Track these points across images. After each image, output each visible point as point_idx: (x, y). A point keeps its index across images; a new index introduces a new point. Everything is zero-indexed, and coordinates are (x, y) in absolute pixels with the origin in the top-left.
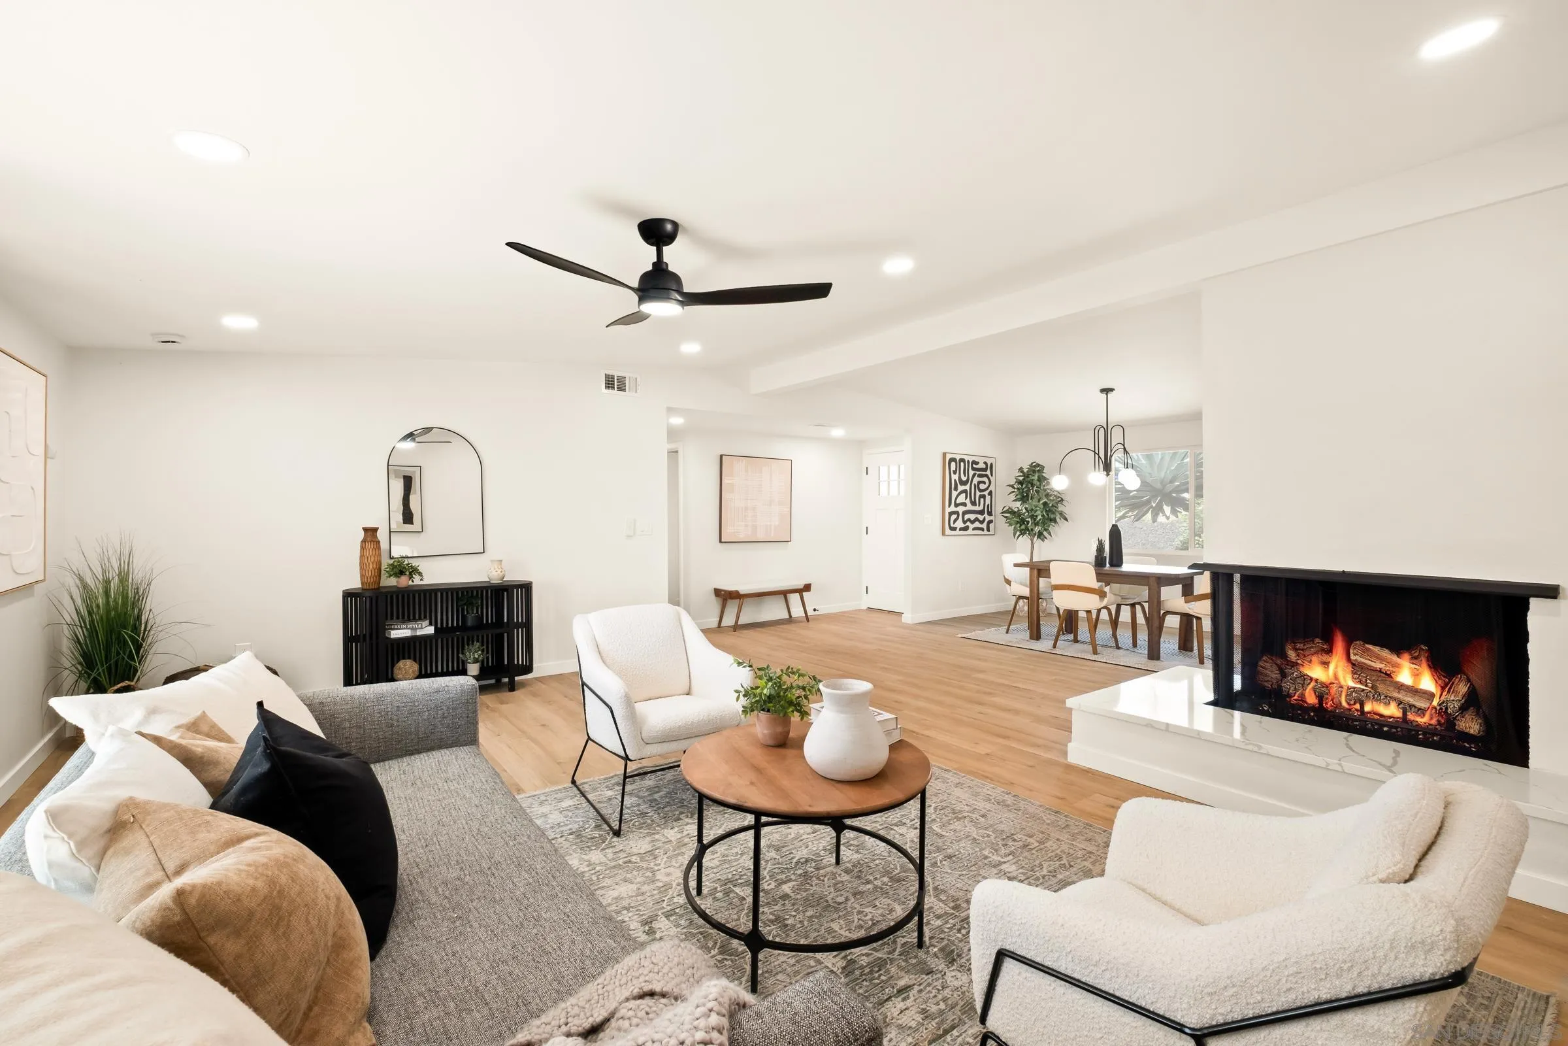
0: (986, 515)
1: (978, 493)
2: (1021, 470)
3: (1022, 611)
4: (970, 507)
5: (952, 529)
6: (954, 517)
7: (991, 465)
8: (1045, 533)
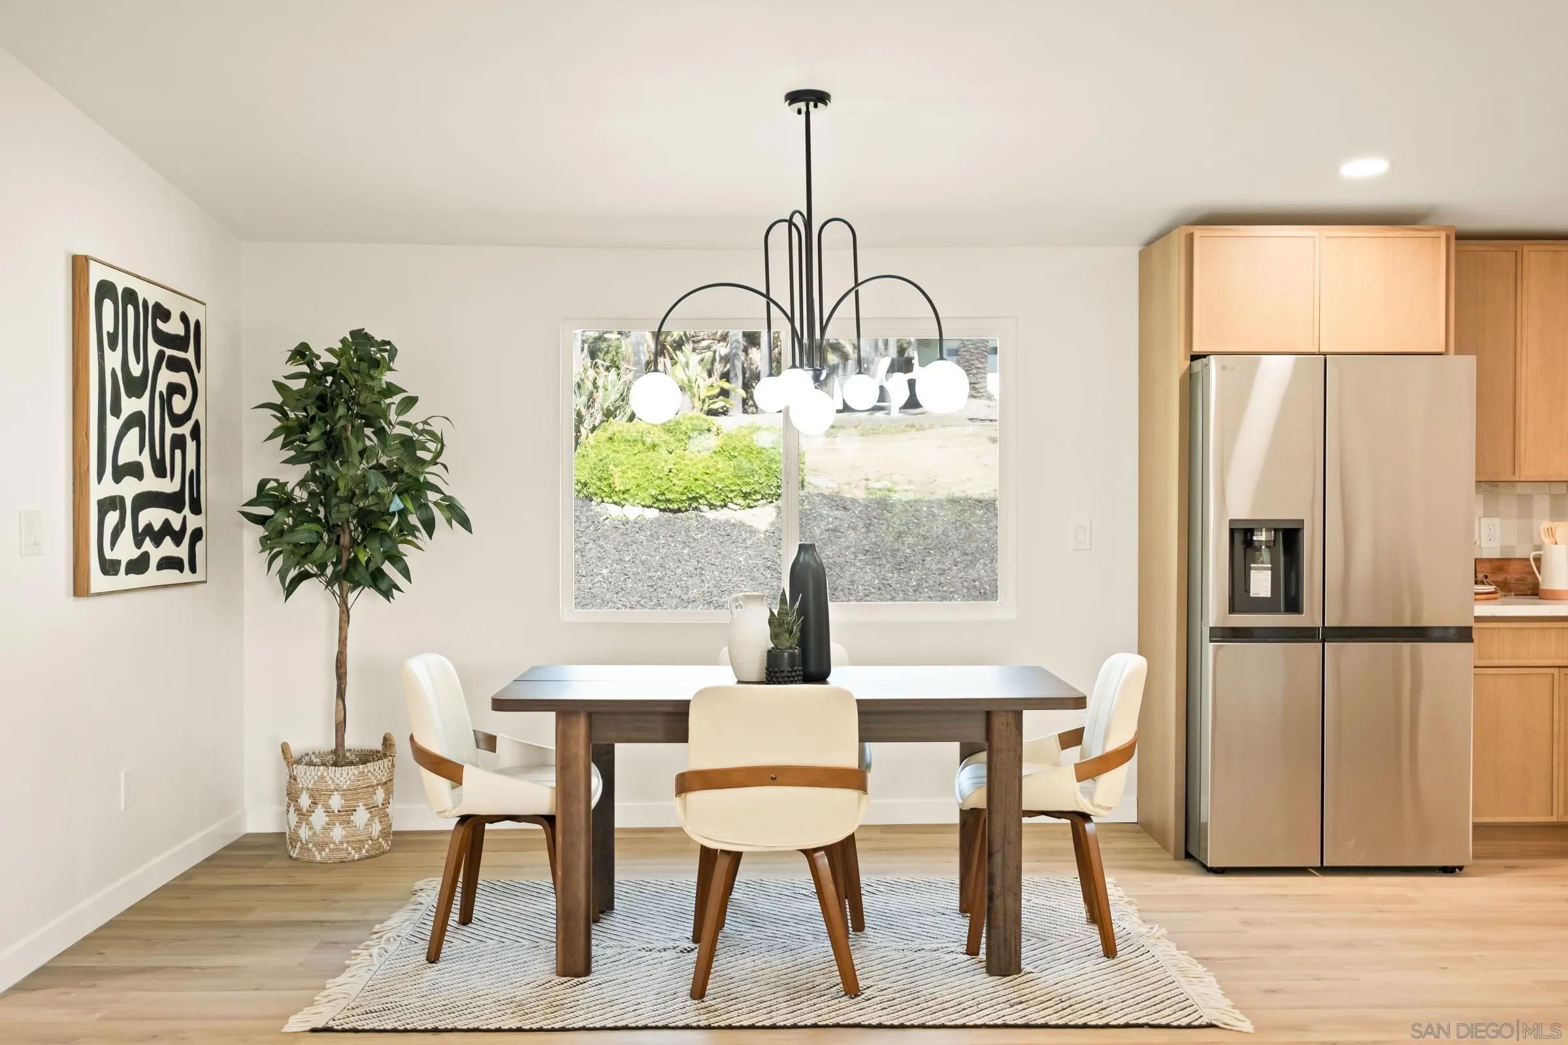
0: (186, 510)
1: (170, 431)
2: (302, 353)
3: (321, 846)
4: (151, 483)
5: (109, 567)
6: (112, 518)
7: (197, 324)
8: (387, 567)
